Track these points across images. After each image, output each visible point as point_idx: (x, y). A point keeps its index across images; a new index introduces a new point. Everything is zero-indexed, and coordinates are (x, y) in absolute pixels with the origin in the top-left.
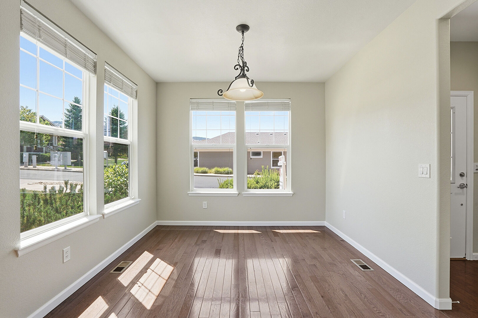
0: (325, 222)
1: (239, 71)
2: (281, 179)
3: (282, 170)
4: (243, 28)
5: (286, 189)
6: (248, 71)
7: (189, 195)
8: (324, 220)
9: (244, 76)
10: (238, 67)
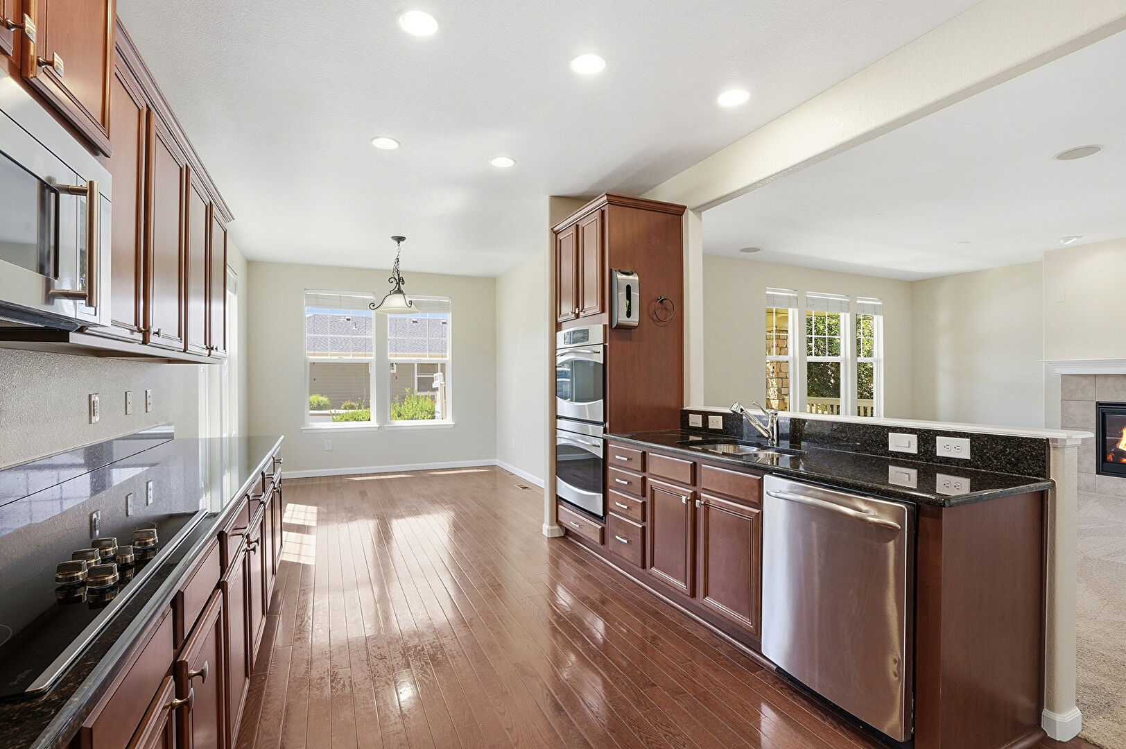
0: (497, 460)
1: (395, 283)
2: (438, 407)
3: (438, 394)
4: (400, 239)
5: (445, 419)
6: (403, 284)
7: (304, 431)
8: (496, 458)
9: (399, 291)
10: (392, 280)
